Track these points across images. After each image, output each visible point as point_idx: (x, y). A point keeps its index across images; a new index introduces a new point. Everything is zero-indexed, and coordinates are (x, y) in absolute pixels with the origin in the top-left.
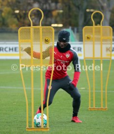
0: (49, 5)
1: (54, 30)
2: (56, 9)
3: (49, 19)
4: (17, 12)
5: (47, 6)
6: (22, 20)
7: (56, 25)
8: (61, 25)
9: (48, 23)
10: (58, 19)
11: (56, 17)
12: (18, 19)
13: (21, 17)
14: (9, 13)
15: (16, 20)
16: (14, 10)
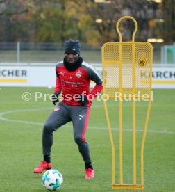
0: (145, 12)
1: (152, 48)
2: (155, 17)
3: (144, 32)
4: (99, 21)
5: (142, 13)
6: (106, 33)
7: (154, 40)
8: (161, 41)
9: (142, 37)
10: (157, 32)
11: (154, 29)
12: (100, 31)
13: (104, 28)
14: (87, 23)
15: (97, 33)
16: (95, 19)
